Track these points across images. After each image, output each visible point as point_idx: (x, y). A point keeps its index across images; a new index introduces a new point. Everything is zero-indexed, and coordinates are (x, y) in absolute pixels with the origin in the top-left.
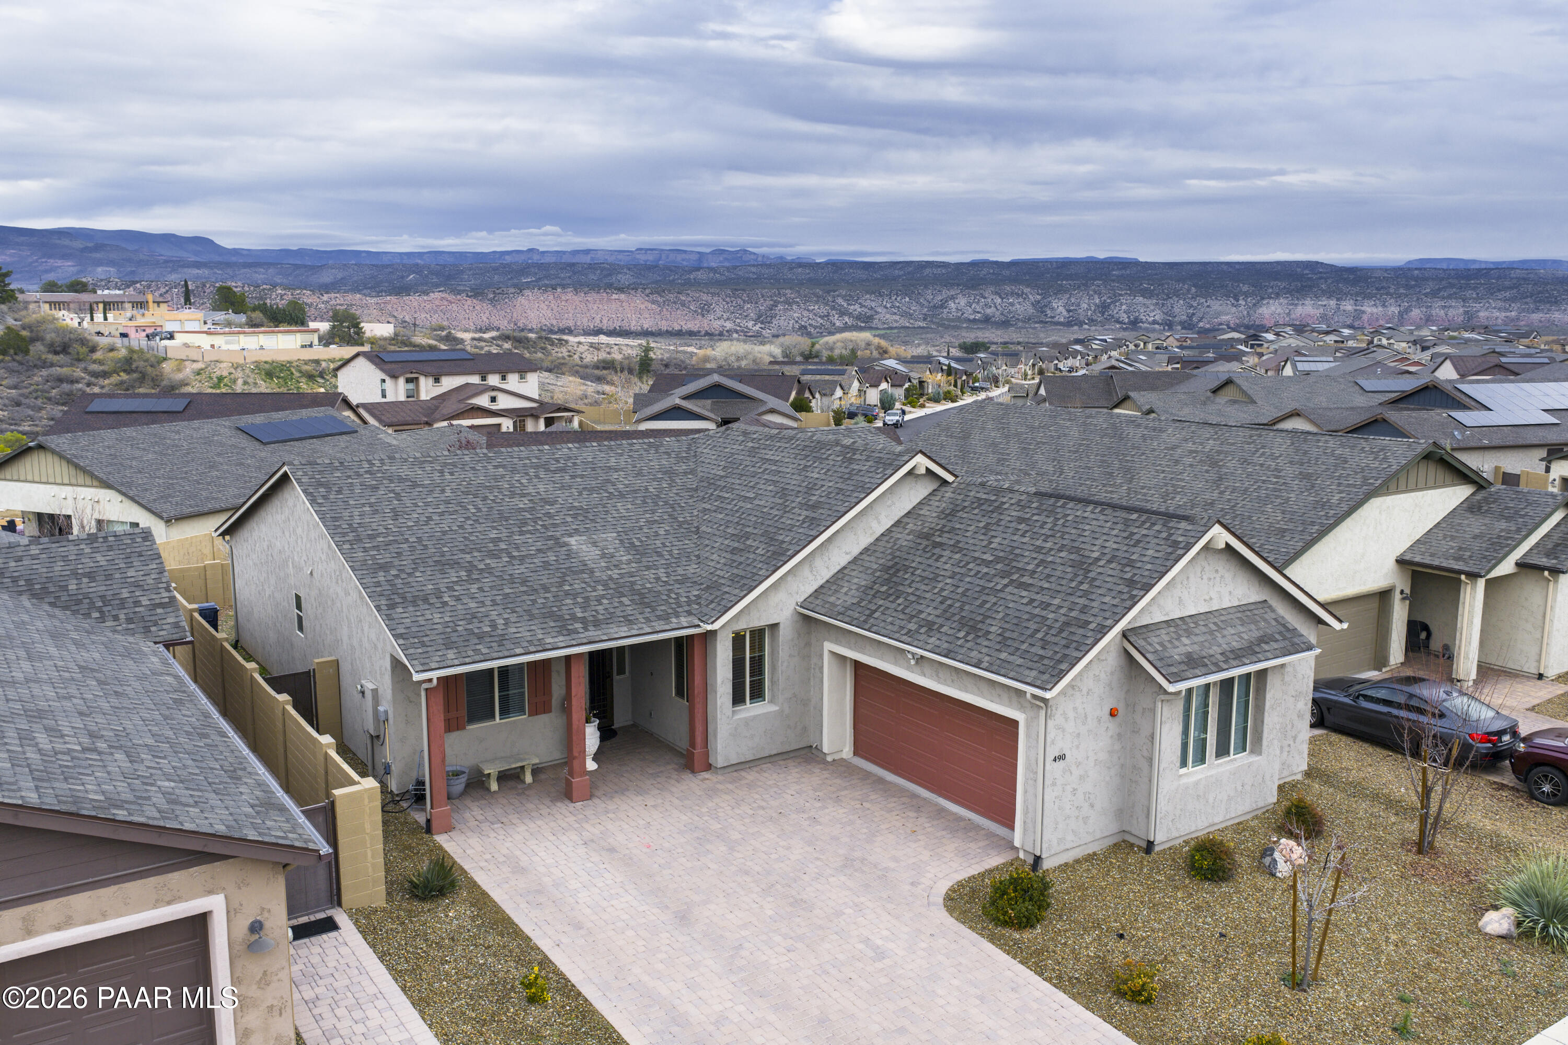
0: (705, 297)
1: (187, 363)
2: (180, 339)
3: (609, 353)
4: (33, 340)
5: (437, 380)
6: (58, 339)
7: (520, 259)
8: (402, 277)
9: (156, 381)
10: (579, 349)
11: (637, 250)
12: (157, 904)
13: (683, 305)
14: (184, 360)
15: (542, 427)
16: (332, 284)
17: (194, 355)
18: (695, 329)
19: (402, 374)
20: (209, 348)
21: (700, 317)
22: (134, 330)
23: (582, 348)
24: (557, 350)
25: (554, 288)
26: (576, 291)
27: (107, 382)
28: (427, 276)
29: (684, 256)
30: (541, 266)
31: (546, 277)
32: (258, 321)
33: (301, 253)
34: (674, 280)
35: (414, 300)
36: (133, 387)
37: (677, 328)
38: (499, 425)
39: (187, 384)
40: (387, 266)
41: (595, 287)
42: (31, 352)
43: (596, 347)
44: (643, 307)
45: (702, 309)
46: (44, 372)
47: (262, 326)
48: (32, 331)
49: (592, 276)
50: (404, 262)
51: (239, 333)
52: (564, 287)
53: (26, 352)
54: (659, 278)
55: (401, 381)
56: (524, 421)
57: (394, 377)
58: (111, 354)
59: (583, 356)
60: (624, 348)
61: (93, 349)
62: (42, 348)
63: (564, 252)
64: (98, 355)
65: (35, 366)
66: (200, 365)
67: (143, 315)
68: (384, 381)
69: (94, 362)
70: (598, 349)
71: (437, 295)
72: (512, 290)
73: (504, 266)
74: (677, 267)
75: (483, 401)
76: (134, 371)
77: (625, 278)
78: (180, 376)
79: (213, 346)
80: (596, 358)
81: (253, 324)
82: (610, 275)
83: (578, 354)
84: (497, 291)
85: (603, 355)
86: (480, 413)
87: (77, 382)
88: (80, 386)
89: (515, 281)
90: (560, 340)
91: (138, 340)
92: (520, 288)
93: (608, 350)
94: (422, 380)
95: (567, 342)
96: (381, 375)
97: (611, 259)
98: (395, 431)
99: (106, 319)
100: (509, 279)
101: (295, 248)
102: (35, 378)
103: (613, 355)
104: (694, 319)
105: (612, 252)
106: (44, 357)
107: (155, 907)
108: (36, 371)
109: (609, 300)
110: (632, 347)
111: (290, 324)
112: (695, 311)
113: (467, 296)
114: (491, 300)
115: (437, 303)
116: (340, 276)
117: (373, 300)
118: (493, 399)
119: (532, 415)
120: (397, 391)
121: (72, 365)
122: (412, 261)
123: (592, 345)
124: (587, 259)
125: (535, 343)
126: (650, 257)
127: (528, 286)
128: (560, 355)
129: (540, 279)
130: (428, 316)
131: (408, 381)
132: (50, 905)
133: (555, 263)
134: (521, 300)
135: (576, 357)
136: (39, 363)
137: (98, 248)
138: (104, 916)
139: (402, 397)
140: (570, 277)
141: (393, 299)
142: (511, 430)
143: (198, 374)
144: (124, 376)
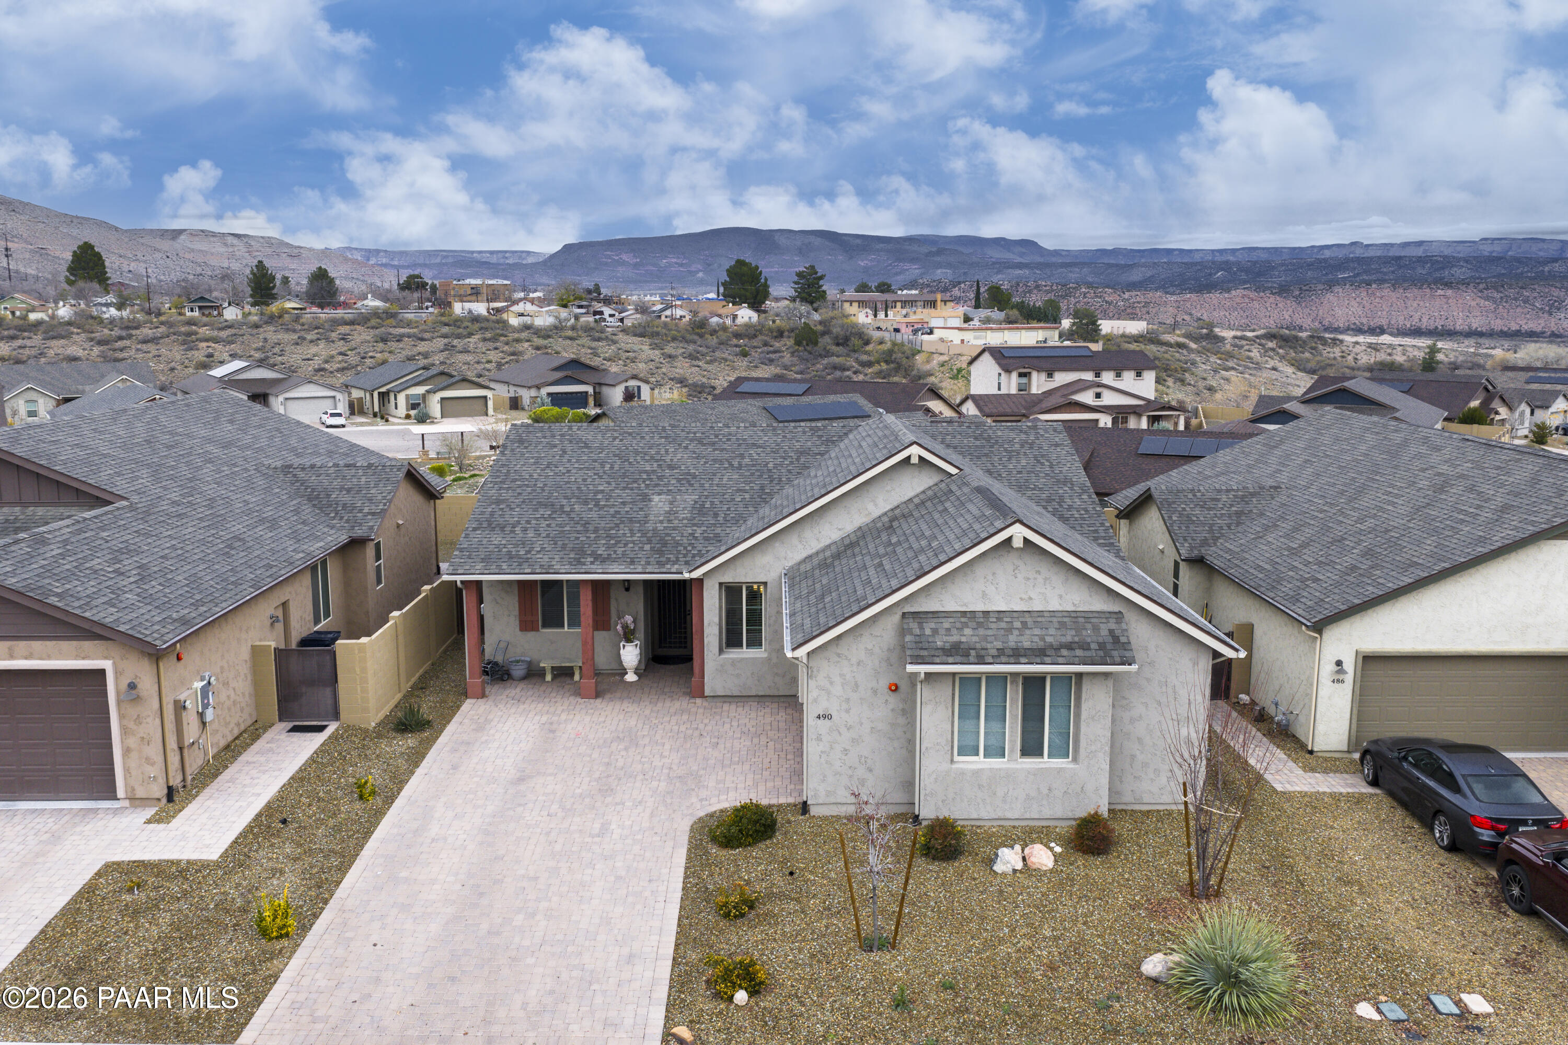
0: (1556, 293)
1: (935, 356)
2: (938, 334)
3: (1390, 355)
4: (824, 334)
5: (1050, 375)
6: (842, 333)
7: (1341, 254)
8: (1210, 275)
9: (907, 372)
10: (1354, 350)
11: (1482, 240)
12: (77, 657)
13: (1526, 301)
14: (933, 353)
15: (1144, 424)
16: (1140, 282)
17: (942, 348)
18: (1539, 329)
19: (1016, 369)
20: (959, 342)
21: (1546, 315)
22: (904, 325)
23: (1358, 349)
24: (1329, 350)
25: (1369, 284)
26: (1394, 287)
27: (870, 370)
28: (1235, 273)
29: (1541, 245)
30: (1360, 260)
31: (1365, 272)
32: (1013, 318)
33: (1115, 252)
34: (1522, 273)
35: (1215, 297)
36: (889, 375)
37: (1514, 327)
38: (1097, 421)
39: (932, 375)
40: (1196, 264)
41: (1418, 282)
42: (819, 345)
43: (1374, 347)
44: (1473, 303)
45: (1551, 306)
46: (825, 361)
47: (1016, 322)
48: (825, 326)
49: (1420, 270)
50: (1216, 259)
51: (987, 329)
52: (1381, 282)
53: (816, 343)
54: (1503, 272)
55: (1014, 375)
56: (1127, 418)
57: (1008, 371)
58: (880, 347)
59: (1359, 357)
60: (1410, 349)
61: (867, 343)
62: (829, 340)
63: (1392, 245)
64: (869, 348)
65: (820, 356)
66: (945, 358)
67: (915, 312)
68: (1000, 374)
69: (866, 353)
70: (1377, 350)
71: (1239, 292)
72: (1320, 287)
73: (1320, 261)
74: (1531, 259)
75: (1087, 398)
76: (892, 362)
77: (1459, 272)
78: (928, 367)
79: (962, 341)
80: (1372, 360)
81: (1010, 321)
82: (1443, 268)
83: (1352, 355)
84: (1304, 288)
85: (1382, 356)
86: (1078, 408)
87: (848, 370)
88: (848, 373)
89: (1330, 276)
90: (1334, 339)
91: (906, 334)
92: (1331, 285)
93: (1389, 351)
94: (1035, 375)
95: (1342, 341)
96: (997, 369)
97: (1447, 252)
98: (994, 421)
99: (886, 316)
100: (1324, 275)
101: (1111, 248)
102: (818, 366)
103: (1395, 357)
104: (1539, 317)
105: (1449, 244)
106: (828, 347)
107: (75, 659)
108: (820, 359)
109: (1432, 296)
110: (1419, 348)
111: (1039, 321)
112: (1541, 309)
113: (1272, 293)
114: (1296, 297)
115: (1238, 300)
116: (1149, 274)
117: (1174, 298)
118: (1098, 396)
119: (1135, 413)
120: (1011, 384)
121: (848, 355)
122: (1223, 258)
123: (1370, 346)
124: (1419, 252)
125: (1304, 342)
126: (1497, 248)
127: (1344, 281)
128: (1332, 355)
129: (1358, 274)
130: (1227, 314)
131: (1021, 375)
132: (22, 644)
133: (1379, 257)
134: (1330, 296)
135: (1350, 358)
136: (823, 353)
137: (940, 252)
138: (49, 657)
139: (1014, 391)
140: (1393, 272)
141: (1193, 296)
142: (1109, 425)
143: (943, 366)
144: (884, 366)
